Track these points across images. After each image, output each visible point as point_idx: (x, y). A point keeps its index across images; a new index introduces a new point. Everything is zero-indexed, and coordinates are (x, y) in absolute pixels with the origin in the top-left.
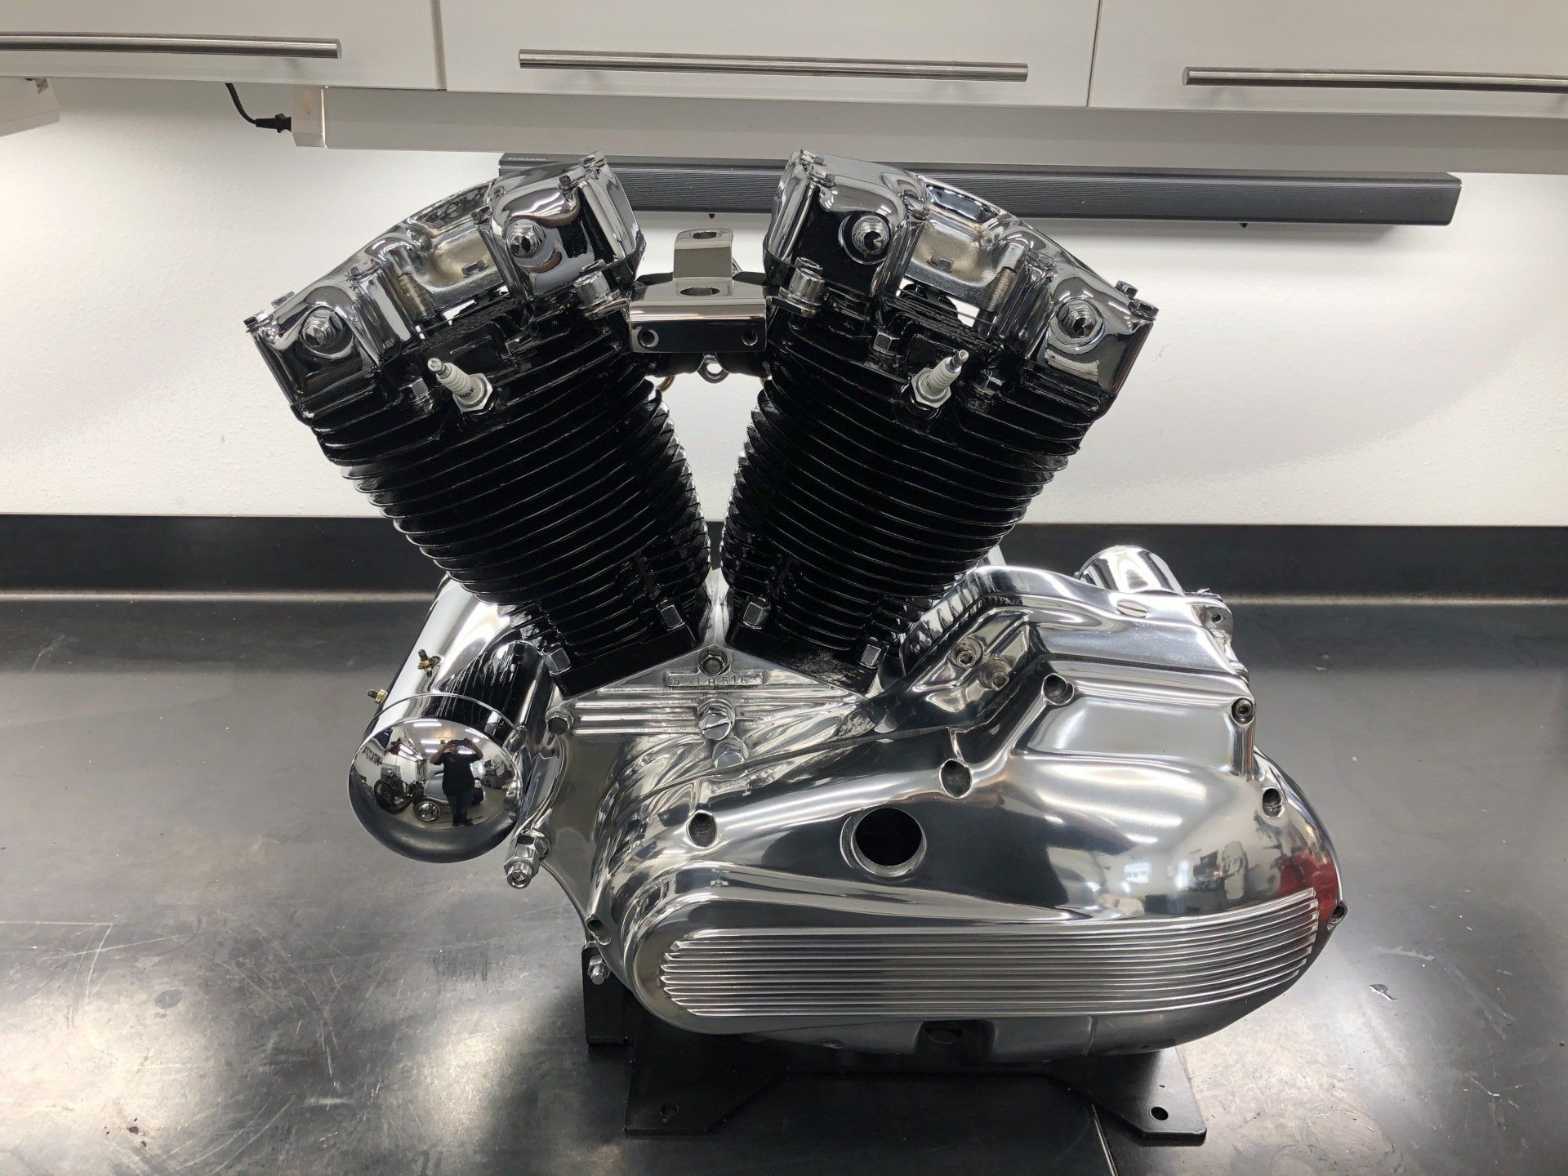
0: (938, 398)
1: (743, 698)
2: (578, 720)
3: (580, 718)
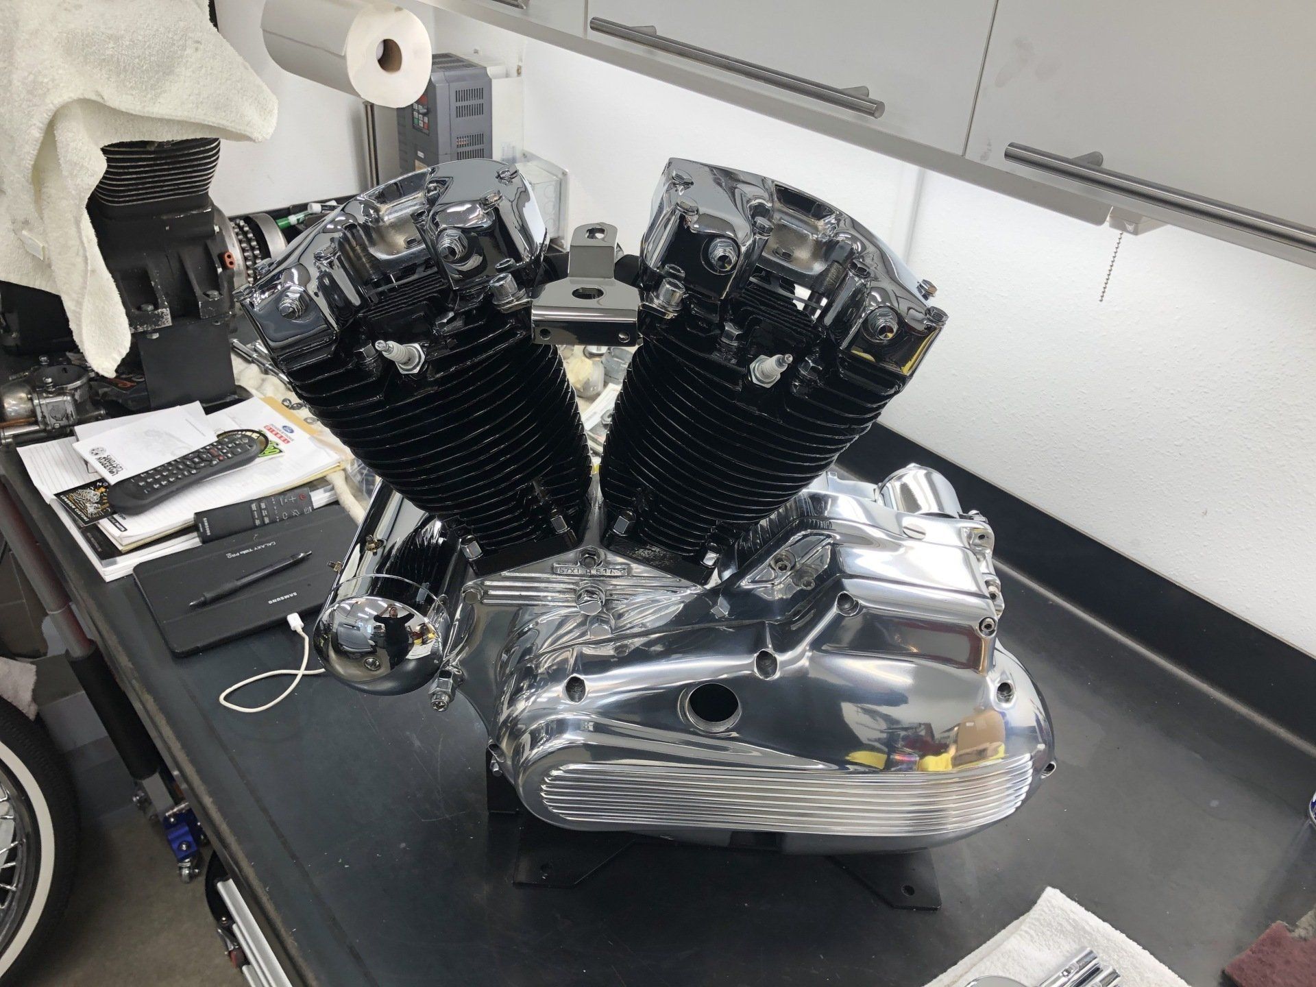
0: (769, 381)
1: (612, 585)
2: (486, 593)
3: (488, 592)
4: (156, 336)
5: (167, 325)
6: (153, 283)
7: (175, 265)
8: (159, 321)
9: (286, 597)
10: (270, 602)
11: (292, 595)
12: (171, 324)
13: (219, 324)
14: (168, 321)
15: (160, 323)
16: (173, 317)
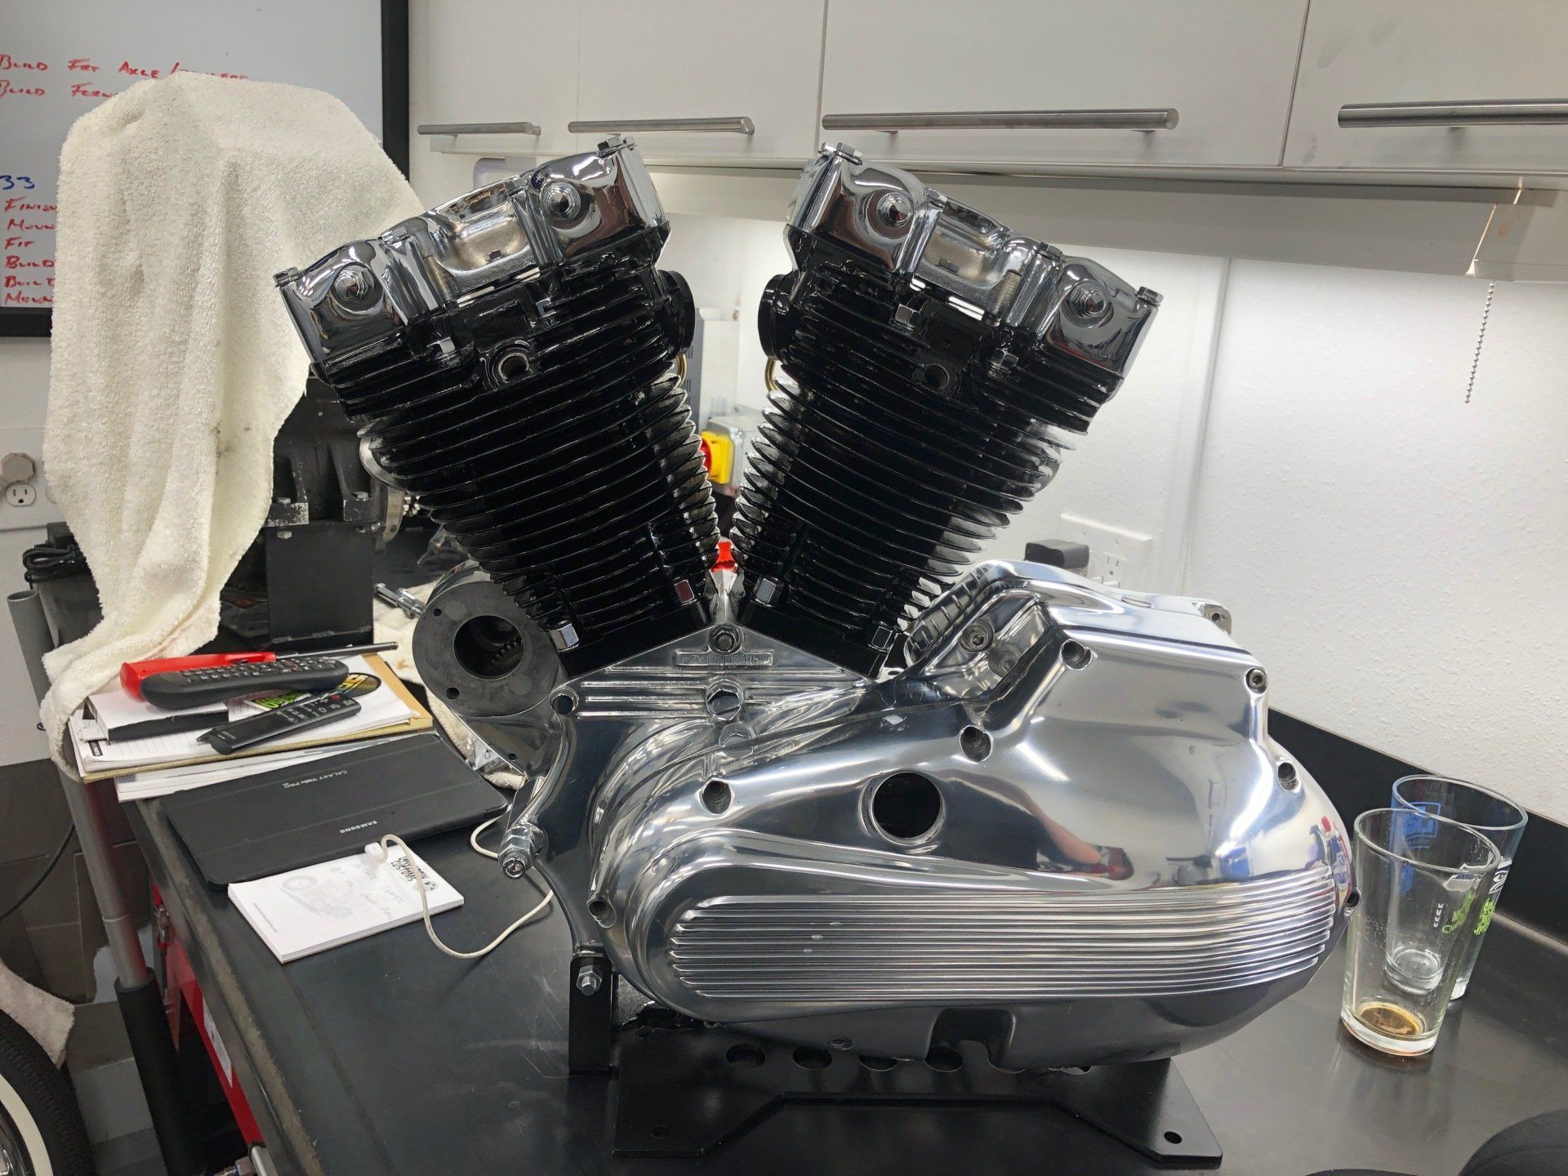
1: (752, 680)
2: (582, 701)
3: (586, 699)
4: (288, 535)
5: (303, 523)
6: (294, 474)
7: (323, 460)
8: (294, 516)
9: (363, 826)
10: (342, 831)
11: (370, 824)
12: (307, 523)
13: (364, 531)
14: (304, 518)
15: (295, 519)
16: (311, 519)
